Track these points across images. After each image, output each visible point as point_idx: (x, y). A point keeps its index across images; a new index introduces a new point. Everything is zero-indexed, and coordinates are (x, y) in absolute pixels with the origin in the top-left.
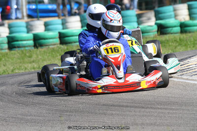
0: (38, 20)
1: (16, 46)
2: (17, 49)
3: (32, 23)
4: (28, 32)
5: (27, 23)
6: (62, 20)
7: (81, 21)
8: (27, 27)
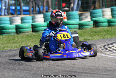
0: (17, 16)
1: (5, 32)
2: (6, 34)
3: (13, 18)
4: (10, 24)
5: (10, 18)
6: (32, 16)
7: (44, 17)
8: (10, 21)
